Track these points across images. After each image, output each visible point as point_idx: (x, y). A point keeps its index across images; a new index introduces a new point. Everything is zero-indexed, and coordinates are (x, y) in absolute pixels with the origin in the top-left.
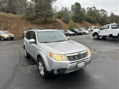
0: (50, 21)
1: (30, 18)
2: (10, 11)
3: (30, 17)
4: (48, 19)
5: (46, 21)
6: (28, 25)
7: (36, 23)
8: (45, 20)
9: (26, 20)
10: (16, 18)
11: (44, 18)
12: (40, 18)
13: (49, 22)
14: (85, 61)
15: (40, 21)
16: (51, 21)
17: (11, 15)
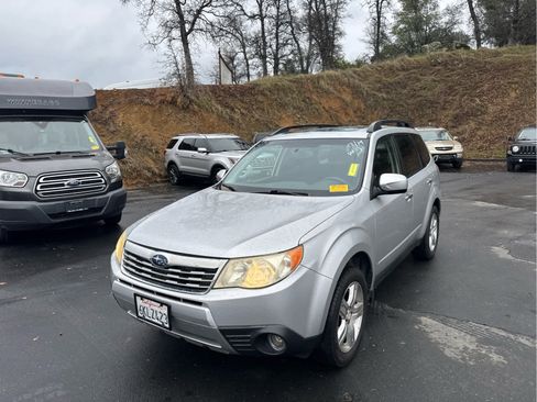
14: (169, 307)
17: (509, 52)
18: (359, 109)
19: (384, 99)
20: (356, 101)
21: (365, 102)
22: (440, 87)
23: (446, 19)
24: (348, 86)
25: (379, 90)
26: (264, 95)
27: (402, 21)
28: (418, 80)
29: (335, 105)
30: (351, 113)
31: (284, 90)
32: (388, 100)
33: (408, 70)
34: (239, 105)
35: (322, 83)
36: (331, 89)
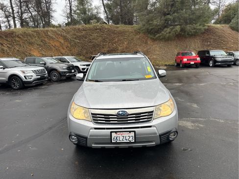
0: (194, 31)
1: (152, 29)
2: (120, 19)
3: (151, 27)
4: (188, 27)
5: (185, 32)
6: (146, 43)
7: (162, 39)
8: (182, 30)
9: (144, 33)
10: (128, 31)
11: (178, 27)
12: (171, 27)
13: (190, 33)
14: (135, 132)
15: (170, 33)
16: (196, 32)
17: (121, 27)
18: (68, 47)
19: (78, 43)
20: (66, 43)
21: (70, 43)
22: (100, 39)
23: (96, 11)
24: (61, 36)
25: (75, 39)
26: (20, 38)
27: (78, 9)
28: (91, 35)
29: (57, 44)
30: (65, 48)
31: (30, 35)
32: (80, 43)
33: (86, 31)
34: (5, 42)
35: (49, 33)
36: (54, 36)
